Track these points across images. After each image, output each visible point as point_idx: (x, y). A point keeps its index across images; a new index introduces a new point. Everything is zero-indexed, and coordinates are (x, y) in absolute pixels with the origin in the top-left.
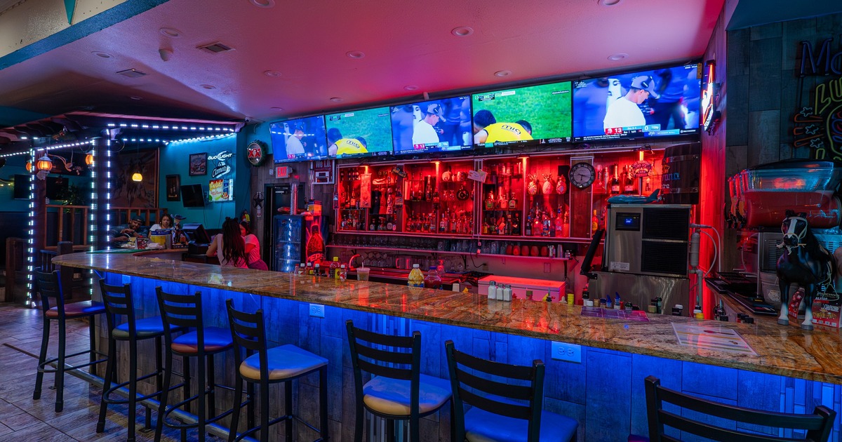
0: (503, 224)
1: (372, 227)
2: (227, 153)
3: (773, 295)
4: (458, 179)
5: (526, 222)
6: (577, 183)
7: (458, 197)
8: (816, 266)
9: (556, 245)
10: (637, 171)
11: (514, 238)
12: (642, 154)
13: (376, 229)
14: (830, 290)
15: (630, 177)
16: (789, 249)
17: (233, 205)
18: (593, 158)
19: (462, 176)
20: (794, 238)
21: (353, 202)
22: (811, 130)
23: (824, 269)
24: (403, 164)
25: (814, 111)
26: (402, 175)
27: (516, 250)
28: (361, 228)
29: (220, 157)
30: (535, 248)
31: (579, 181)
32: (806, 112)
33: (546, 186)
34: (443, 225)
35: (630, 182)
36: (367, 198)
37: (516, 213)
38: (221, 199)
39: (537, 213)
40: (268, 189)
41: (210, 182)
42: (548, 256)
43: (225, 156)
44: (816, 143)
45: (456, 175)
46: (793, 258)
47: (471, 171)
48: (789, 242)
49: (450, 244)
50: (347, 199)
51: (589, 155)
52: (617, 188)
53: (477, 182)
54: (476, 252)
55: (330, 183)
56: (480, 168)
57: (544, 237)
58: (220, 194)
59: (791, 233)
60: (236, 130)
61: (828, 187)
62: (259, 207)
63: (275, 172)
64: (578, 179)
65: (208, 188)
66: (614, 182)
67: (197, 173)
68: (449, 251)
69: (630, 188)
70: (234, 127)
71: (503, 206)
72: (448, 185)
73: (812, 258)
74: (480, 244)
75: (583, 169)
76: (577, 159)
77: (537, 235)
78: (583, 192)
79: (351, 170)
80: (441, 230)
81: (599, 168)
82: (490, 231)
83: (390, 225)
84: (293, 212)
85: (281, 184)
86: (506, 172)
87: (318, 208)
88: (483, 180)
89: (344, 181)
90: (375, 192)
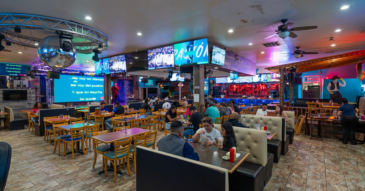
6: (268, 88)
7: (250, 89)
19: (251, 86)
21: (232, 90)
26: (241, 86)
28: (234, 94)
29: (205, 82)
33: (264, 88)
34: (248, 93)
37: (259, 92)
40: (214, 88)
55: (227, 87)
56: (254, 85)
63: (216, 85)
66: (273, 88)
71: (257, 91)
75: (269, 86)
76: (267, 85)
79: (232, 85)
81: (271, 86)
83: (239, 94)
84: (222, 92)
85: (217, 87)
86: (258, 86)
87: (226, 91)
88: (254, 87)
89: (231, 87)
90: (236, 89)
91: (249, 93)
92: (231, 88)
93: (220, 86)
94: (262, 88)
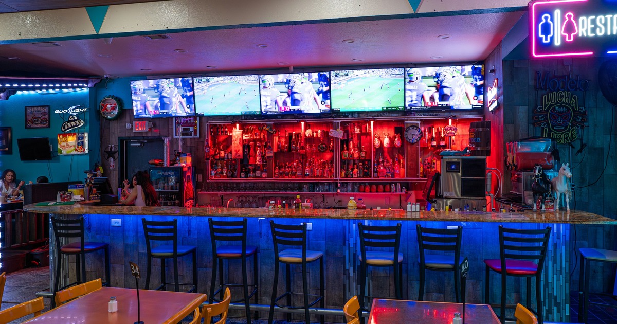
0: (356, 170)
1: (243, 175)
2: (81, 108)
3: (530, 201)
4: (319, 136)
5: (374, 168)
6: (410, 140)
7: (319, 150)
8: (545, 186)
9: (396, 184)
10: (448, 132)
11: (367, 180)
12: (450, 121)
13: (247, 176)
14: (550, 196)
15: (443, 136)
16: (536, 179)
17: (88, 157)
18: (419, 122)
19: (322, 133)
20: (538, 175)
21: (222, 154)
22: (542, 118)
23: (548, 187)
24: (272, 123)
25: (542, 108)
26: (272, 132)
27: (368, 188)
28: (233, 176)
29: (72, 111)
30: (381, 187)
31: (411, 138)
32: (540, 108)
33: (386, 141)
34: (307, 172)
35: (443, 139)
36: (239, 151)
37: (366, 162)
38: (74, 153)
39: (381, 161)
40: (123, 142)
41: (59, 135)
42: (390, 191)
43: (78, 110)
44: (544, 125)
45: (317, 132)
46: (537, 184)
47: (331, 130)
48: (537, 176)
49: (314, 186)
50: (216, 151)
51: (417, 120)
52: (435, 143)
53: (336, 138)
54: (337, 191)
55: (195, 137)
56: (338, 128)
57: (387, 178)
58: (74, 148)
59: (537, 172)
60: (89, 85)
61: (549, 151)
62: (111, 159)
63: (132, 126)
64: (410, 137)
65: (55, 142)
66: (432, 139)
67: (36, 126)
68: (314, 192)
69: (443, 143)
70: (87, 83)
71: (356, 156)
72: (310, 140)
73: (544, 183)
74: (339, 185)
75: (413, 130)
76: (409, 123)
77: (382, 177)
78: (414, 146)
79: (221, 126)
80: (307, 176)
81: (423, 129)
82: (346, 176)
83: (258, 173)
84: (166, 163)
85: (138, 137)
86: (357, 130)
87: (189, 160)
88: (341, 136)
89: (214, 137)
90: (246, 145)
91: (312, 171)
92: (214, 144)
93: (156, 133)
94: (377, 142)
